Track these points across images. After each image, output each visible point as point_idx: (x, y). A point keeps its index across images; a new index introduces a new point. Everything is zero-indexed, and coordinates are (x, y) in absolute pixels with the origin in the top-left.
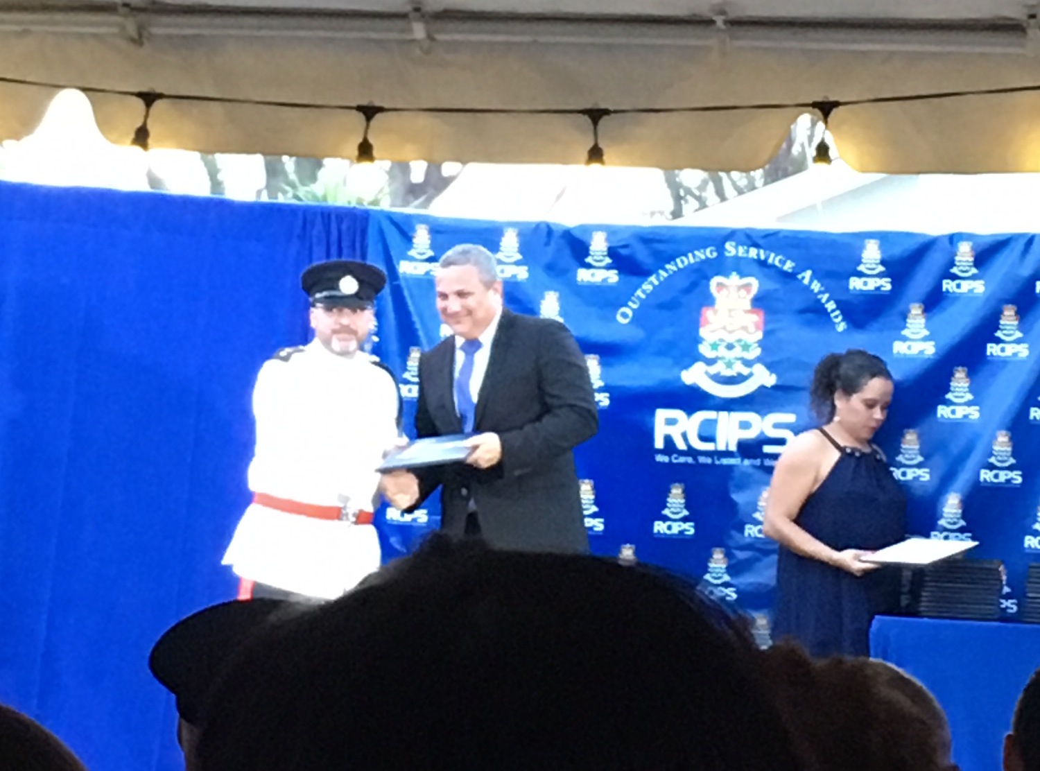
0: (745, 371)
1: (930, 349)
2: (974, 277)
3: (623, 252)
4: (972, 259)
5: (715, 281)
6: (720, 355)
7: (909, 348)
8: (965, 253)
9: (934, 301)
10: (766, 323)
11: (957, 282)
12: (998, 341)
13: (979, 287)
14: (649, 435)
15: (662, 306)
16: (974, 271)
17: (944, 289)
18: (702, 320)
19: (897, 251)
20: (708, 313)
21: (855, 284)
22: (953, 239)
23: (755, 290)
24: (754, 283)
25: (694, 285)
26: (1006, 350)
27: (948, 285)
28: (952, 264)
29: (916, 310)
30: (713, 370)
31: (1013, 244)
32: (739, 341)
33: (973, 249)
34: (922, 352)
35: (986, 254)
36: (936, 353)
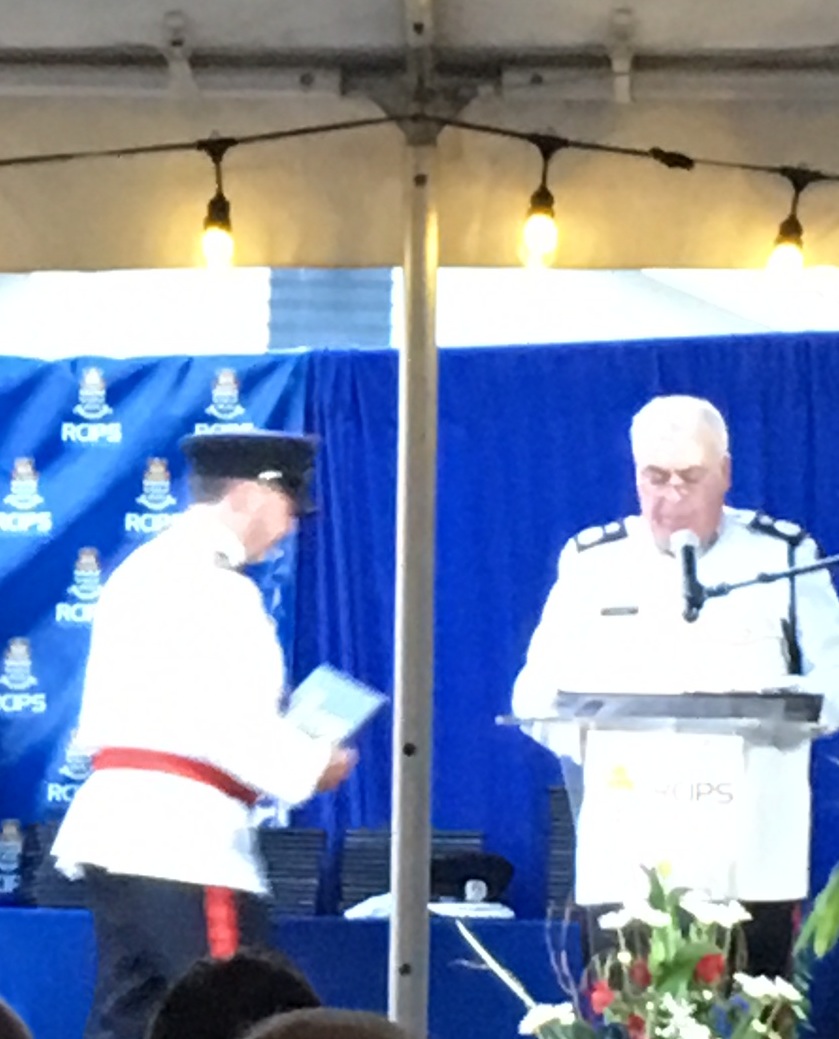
1: (44, 524)
2: (106, 420)
4: (102, 393)
7: (15, 522)
8: (93, 385)
9: (49, 454)
11: (82, 426)
12: (141, 510)
13: (113, 433)
16: (106, 410)
17: (64, 439)
22: (75, 365)
26: (154, 522)
27: (69, 431)
28: (75, 400)
29: (23, 467)
31: (161, 370)
33: (105, 378)
34: (33, 528)
35: (124, 385)
36: (53, 531)
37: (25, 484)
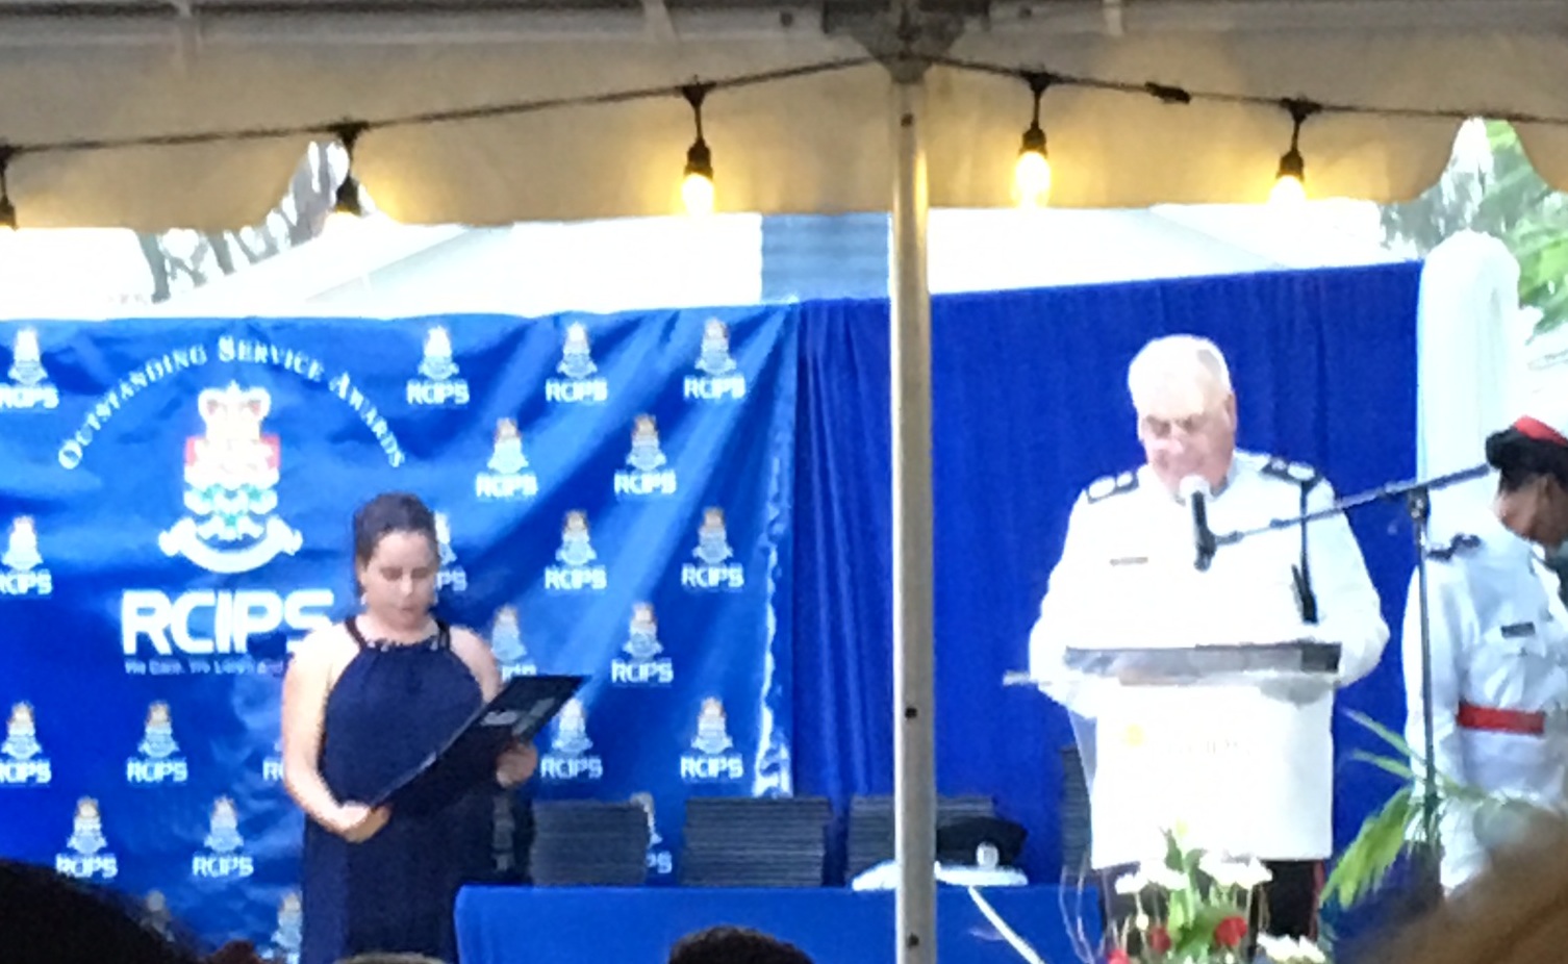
0: (255, 531)
1: (530, 487)
3: (66, 359)
4: (587, 350)
5: (205, 397)
6: (216, 509)
7: (499, 486)
8: (576, 341)
9: (533, 413)
10: (284, 457)
11: (567, 384)
12: (630, 469)
13: (599, 391)
14: (114, 632)
15: (126, 439)
16: (591, 367)
17: (549, 398)
18: (188, 456)
19: (475, 342)
20: (197, 447)
21: (416, 393)
22: (558, 321)
23: (265, 409)
24: (263, 399)
25: (175, 404)
26: (643, 483)
27: (553, 390)
28: (558, 356)
29: (507, 429)
30: (207, 530)
31: (646, 325)
32: (245, 486)
34: (518, 492)
35: (608, 340)
36: (539, 493)
37: (508, 447)
